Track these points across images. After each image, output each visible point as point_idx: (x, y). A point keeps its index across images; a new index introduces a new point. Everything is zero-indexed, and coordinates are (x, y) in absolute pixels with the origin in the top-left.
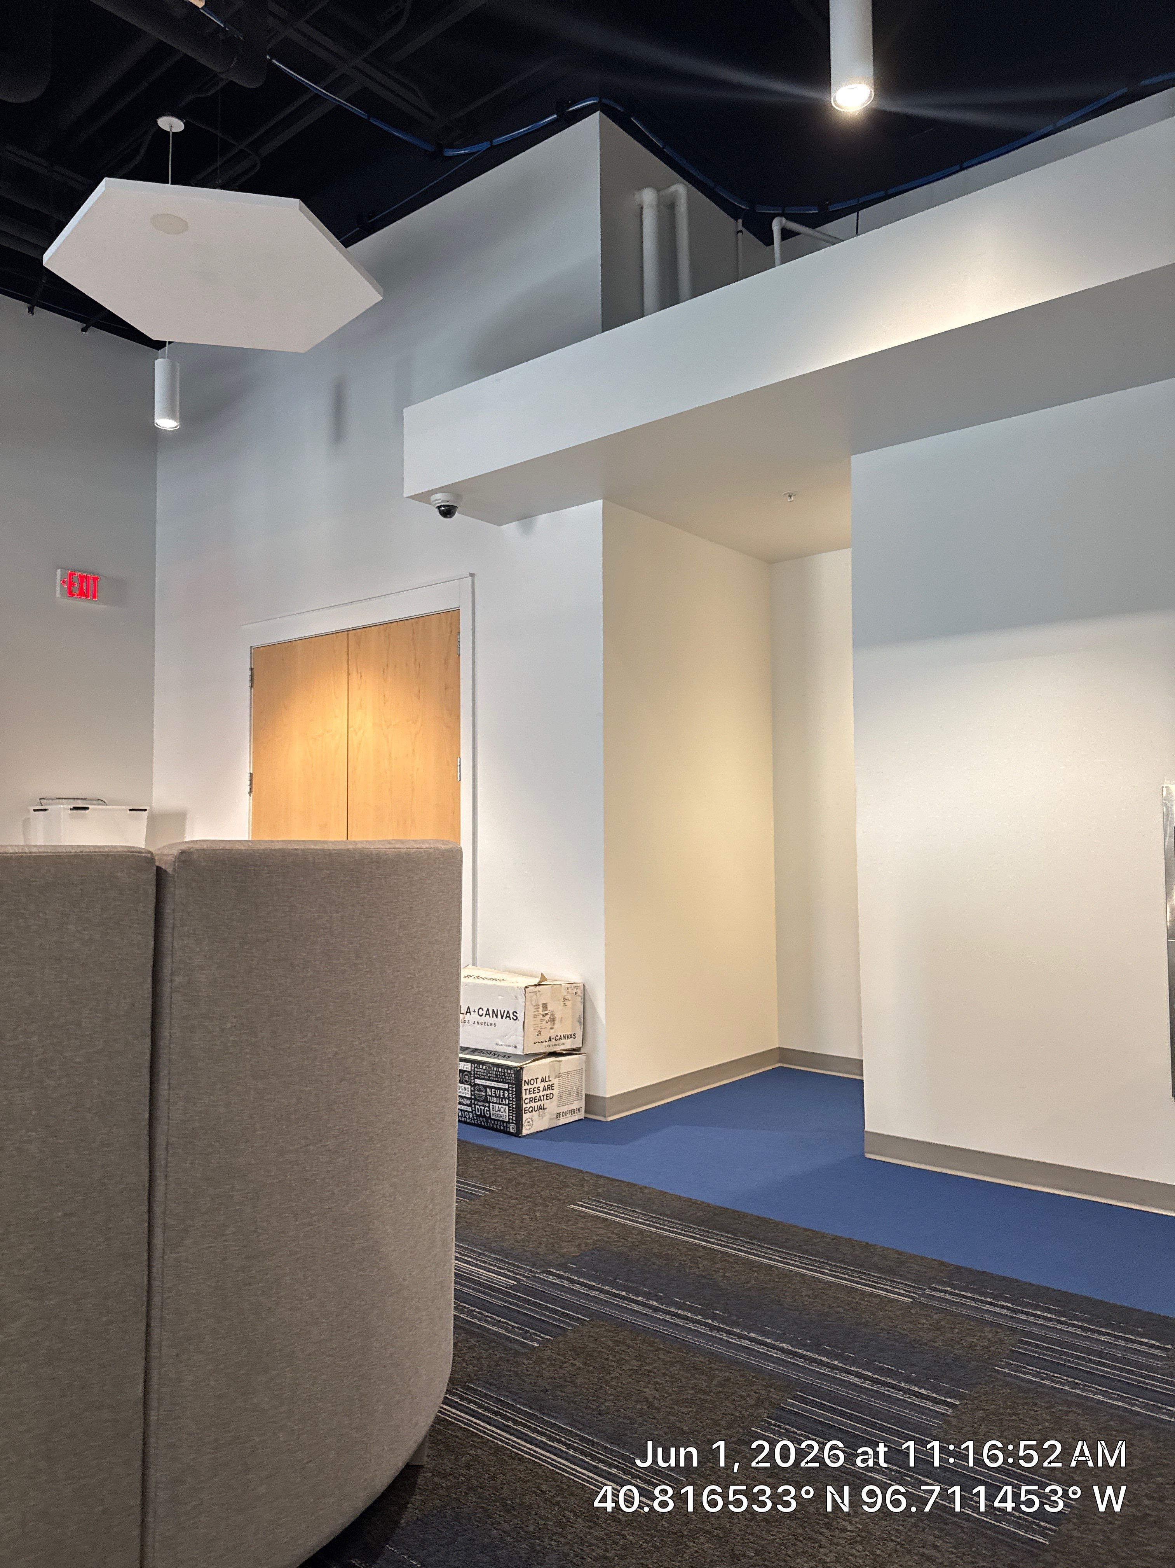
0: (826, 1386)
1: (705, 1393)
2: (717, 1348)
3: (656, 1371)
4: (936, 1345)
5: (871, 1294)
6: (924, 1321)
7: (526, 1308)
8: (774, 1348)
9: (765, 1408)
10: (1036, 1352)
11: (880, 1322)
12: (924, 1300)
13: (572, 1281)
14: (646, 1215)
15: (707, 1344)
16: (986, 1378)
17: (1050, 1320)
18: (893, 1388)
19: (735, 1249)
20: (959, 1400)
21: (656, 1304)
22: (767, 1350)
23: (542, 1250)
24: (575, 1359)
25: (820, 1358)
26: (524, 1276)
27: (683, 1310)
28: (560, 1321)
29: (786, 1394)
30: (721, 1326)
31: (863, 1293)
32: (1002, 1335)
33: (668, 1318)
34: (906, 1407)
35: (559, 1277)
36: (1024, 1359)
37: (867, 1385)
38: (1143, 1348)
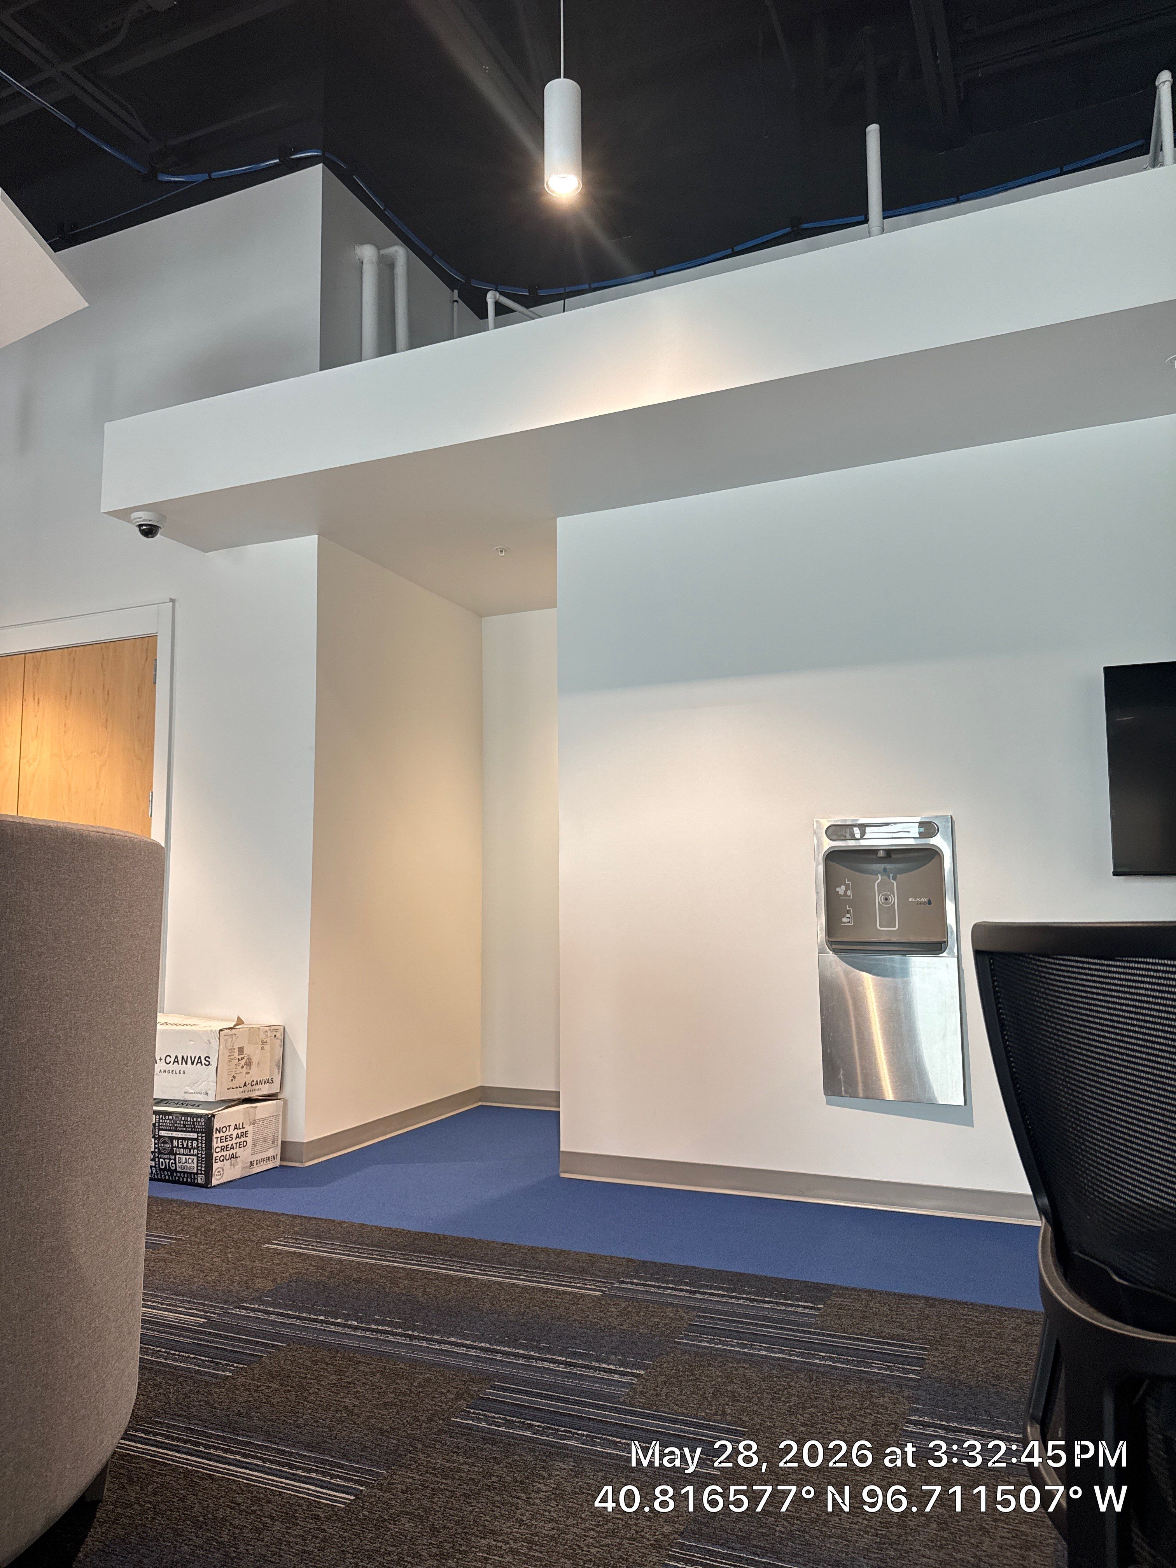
0: (523, 1374)
1: (404, 1394)
2: (418, 1355)
3: (356, 1382)
4: (624, 1327)
5: (565, 1293)
6: (613, 1309)
7: (217, 1342)
8: (473, 1347)
9: (465, 1400)
10: (711, 1323)
11: (573, 1314)
12: (613, 1292)
13: (268, 1313)
14: (344, 1246)
15: (407, 1353)
16: (668, 1349)
17: (723, 1296)
18: (585, 1368)
19: (434, 1267)
20: (644, 1370)
21: (356, 1323)
22: (467, 1351)
23: (235, 1288)
24: (270, 1382)
25: (517, 1351)
26: (215, 1313)
27: (383, 1325)
28: (254, 1350)
29: (484, 1386)
30: (422, 1335)
31: (557, 1292)
32: (681, 1313)
33: (368, 1334)
34: (597, 1383)
35: (253, 1310)
36: (702, 1330)
37: (561, 1368)
38: (800, 1310)
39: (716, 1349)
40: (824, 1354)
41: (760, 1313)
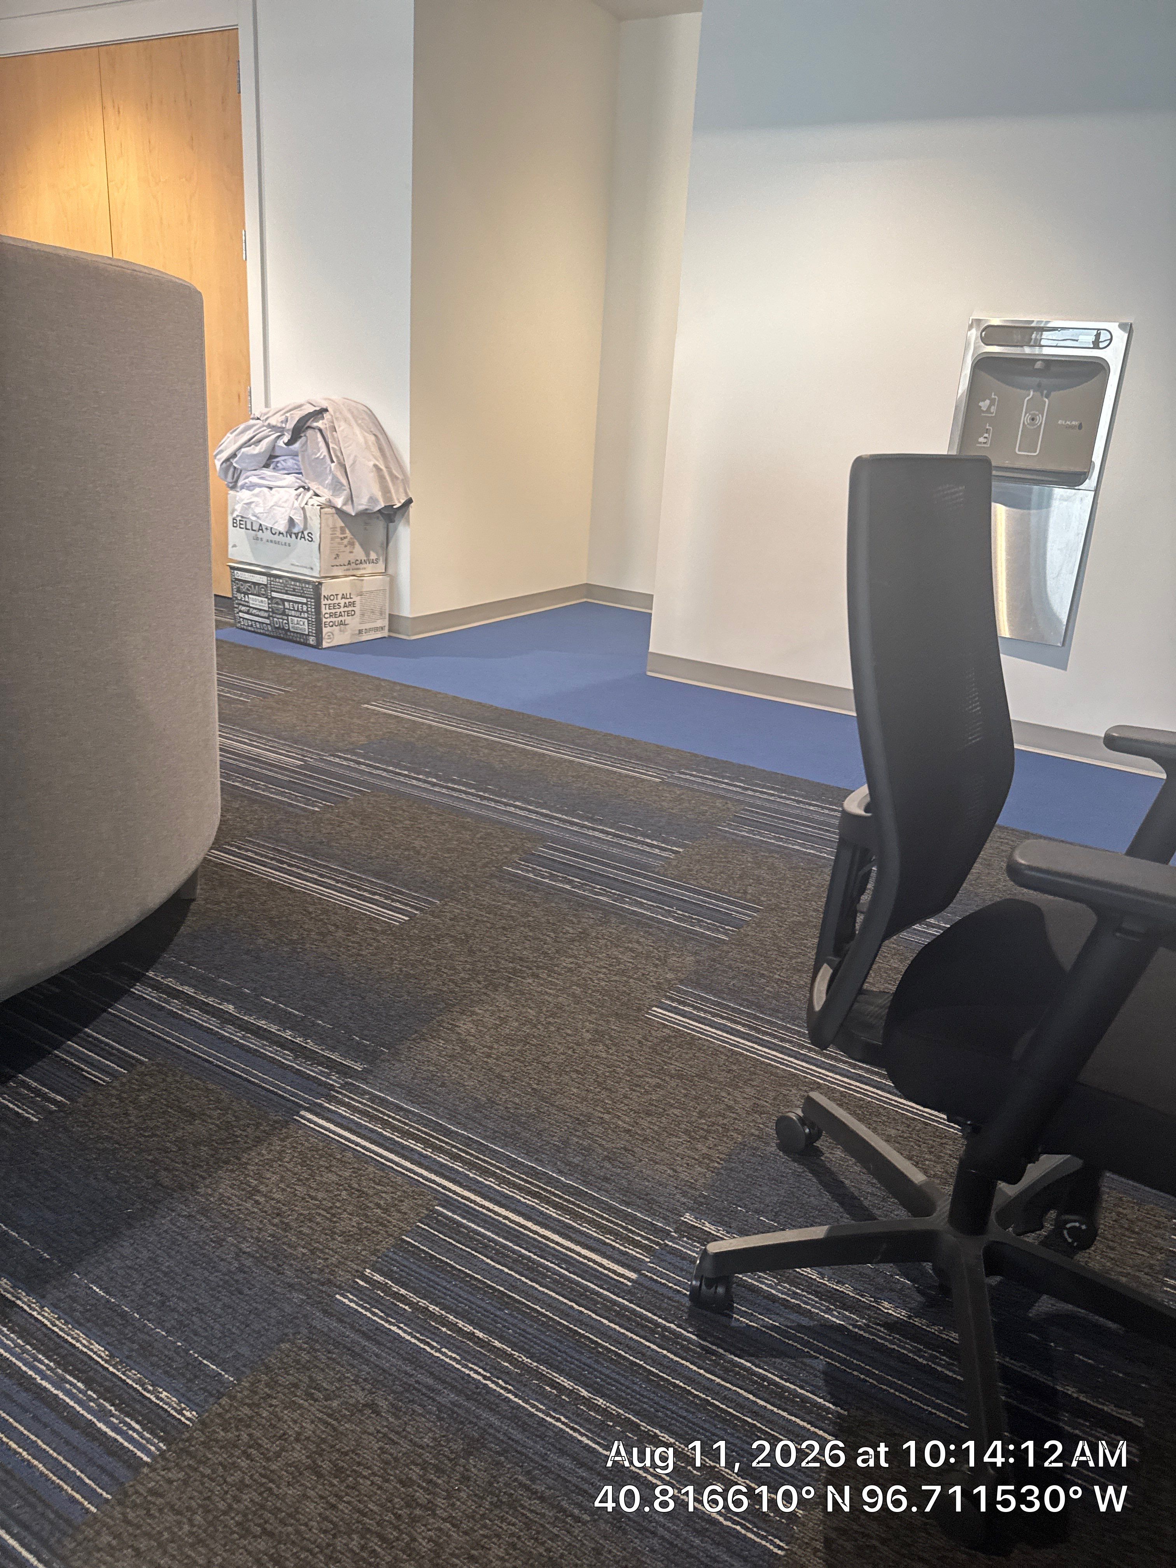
0: (575, 839)
1: (467, 843)
2: (483, 813)
3: (426, 828)
4: (674, 811)
5: (627, 776)
6: (668, 795)
7: (312, 783)
8: (536, 813)
9: (518, 854)
10: (753, 817)
11: (631, 795)
12: (670, 780)
13: (359, 763)
14: (438, 714)
16: (709, 834)
17: (773, 795)
18: (631, 841)
20: (682, 848)
21: (434, 780)
23: (332, 739)
24: (352, 820)
25: (573, 820)
26: (313, 759)
27: (459, 785)
28: (342, 792)
29: (539, 845)
30: (493, 797)
31: (621, 775)
32: (730, 805)
33: (444, 791)
34: (638, 853)
35: (346, 759)
36: (744, 821)
37: (609, 838)
39: (753, 839)
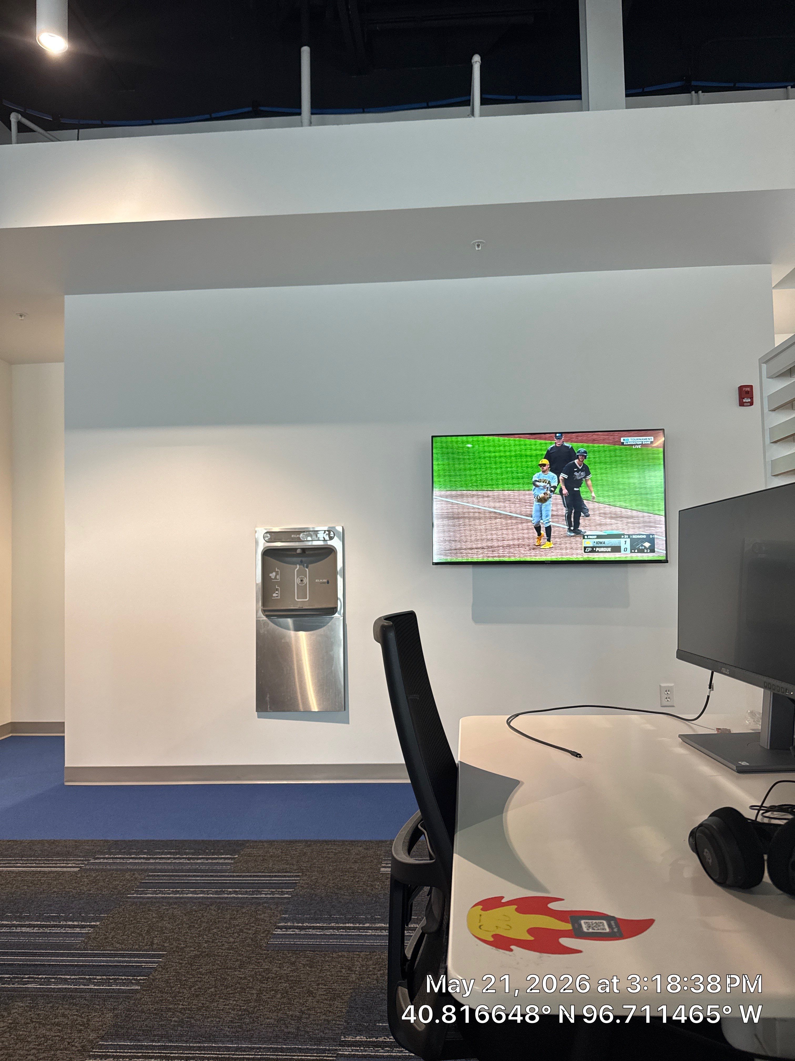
0: (4, 939)
4: (92, 892)
5: (50, 872)
6: (86, 880)
10: (156, 880)
11: (53, 887)
12: (88, 867)
16: (121, 903)
17: (169, 858)
18: (54, 927)
20: (99, 921)
25: (2, 922)
31: (42, 873)
32: (137, 875)
34: (62, 937)
36: (147, 885)
37: (36, 930)
38: (221, 861)
39: (156, 898)
40: (231, 890)
41: (194, 867)
